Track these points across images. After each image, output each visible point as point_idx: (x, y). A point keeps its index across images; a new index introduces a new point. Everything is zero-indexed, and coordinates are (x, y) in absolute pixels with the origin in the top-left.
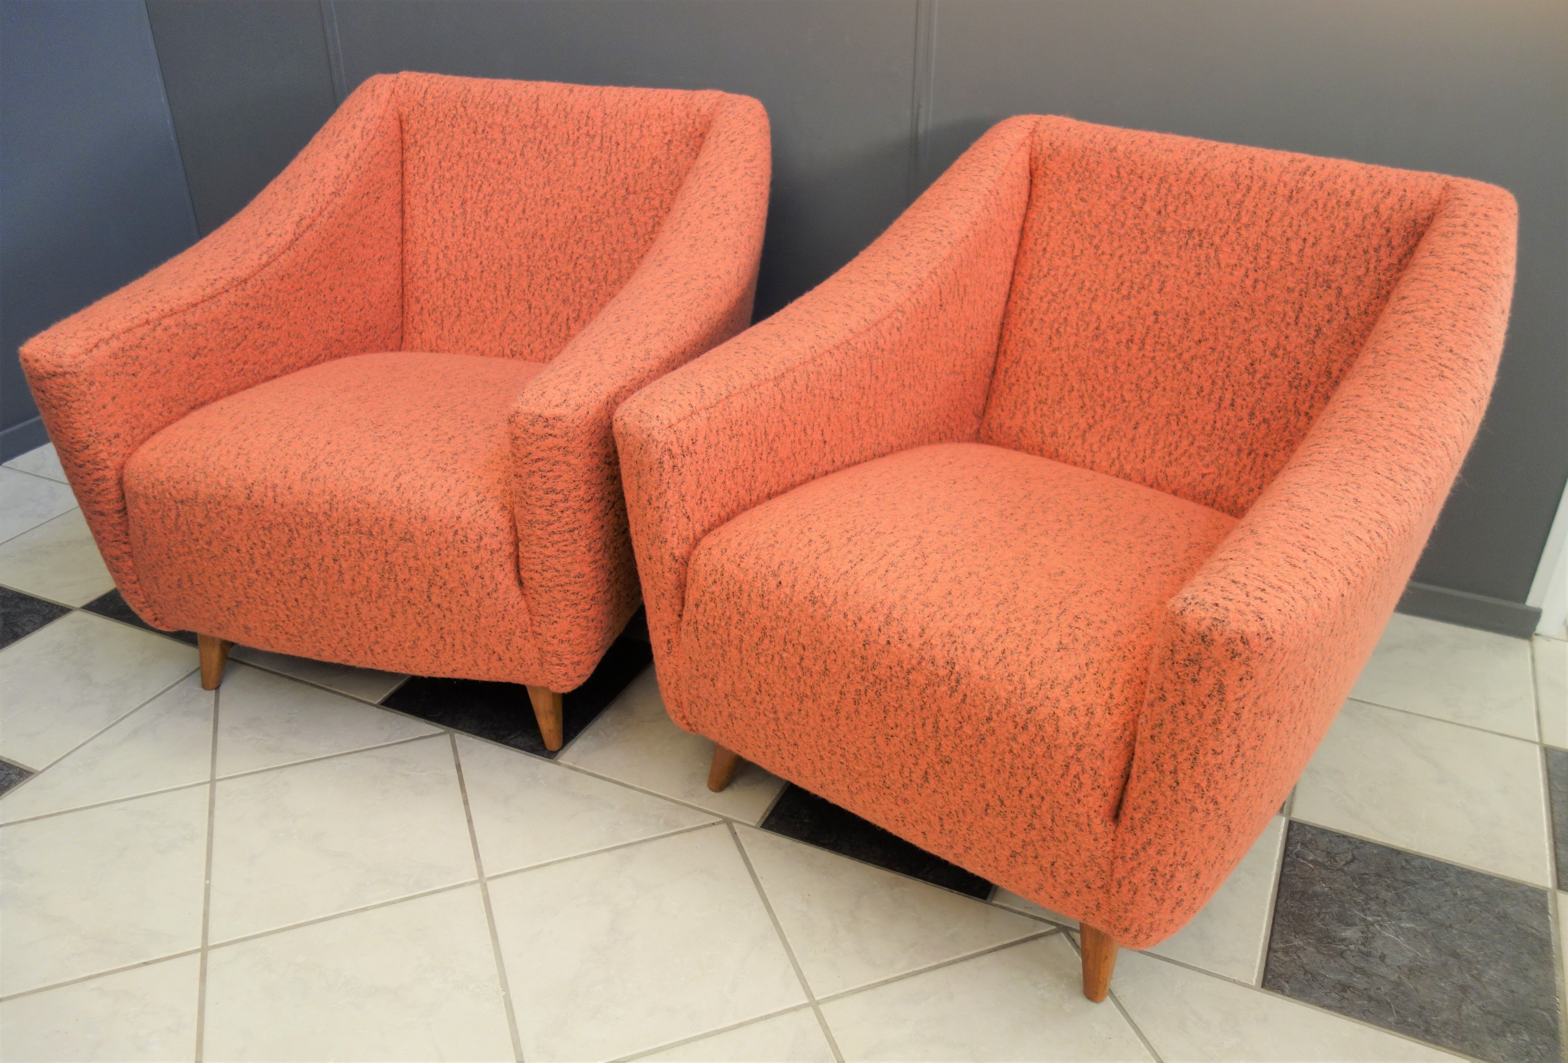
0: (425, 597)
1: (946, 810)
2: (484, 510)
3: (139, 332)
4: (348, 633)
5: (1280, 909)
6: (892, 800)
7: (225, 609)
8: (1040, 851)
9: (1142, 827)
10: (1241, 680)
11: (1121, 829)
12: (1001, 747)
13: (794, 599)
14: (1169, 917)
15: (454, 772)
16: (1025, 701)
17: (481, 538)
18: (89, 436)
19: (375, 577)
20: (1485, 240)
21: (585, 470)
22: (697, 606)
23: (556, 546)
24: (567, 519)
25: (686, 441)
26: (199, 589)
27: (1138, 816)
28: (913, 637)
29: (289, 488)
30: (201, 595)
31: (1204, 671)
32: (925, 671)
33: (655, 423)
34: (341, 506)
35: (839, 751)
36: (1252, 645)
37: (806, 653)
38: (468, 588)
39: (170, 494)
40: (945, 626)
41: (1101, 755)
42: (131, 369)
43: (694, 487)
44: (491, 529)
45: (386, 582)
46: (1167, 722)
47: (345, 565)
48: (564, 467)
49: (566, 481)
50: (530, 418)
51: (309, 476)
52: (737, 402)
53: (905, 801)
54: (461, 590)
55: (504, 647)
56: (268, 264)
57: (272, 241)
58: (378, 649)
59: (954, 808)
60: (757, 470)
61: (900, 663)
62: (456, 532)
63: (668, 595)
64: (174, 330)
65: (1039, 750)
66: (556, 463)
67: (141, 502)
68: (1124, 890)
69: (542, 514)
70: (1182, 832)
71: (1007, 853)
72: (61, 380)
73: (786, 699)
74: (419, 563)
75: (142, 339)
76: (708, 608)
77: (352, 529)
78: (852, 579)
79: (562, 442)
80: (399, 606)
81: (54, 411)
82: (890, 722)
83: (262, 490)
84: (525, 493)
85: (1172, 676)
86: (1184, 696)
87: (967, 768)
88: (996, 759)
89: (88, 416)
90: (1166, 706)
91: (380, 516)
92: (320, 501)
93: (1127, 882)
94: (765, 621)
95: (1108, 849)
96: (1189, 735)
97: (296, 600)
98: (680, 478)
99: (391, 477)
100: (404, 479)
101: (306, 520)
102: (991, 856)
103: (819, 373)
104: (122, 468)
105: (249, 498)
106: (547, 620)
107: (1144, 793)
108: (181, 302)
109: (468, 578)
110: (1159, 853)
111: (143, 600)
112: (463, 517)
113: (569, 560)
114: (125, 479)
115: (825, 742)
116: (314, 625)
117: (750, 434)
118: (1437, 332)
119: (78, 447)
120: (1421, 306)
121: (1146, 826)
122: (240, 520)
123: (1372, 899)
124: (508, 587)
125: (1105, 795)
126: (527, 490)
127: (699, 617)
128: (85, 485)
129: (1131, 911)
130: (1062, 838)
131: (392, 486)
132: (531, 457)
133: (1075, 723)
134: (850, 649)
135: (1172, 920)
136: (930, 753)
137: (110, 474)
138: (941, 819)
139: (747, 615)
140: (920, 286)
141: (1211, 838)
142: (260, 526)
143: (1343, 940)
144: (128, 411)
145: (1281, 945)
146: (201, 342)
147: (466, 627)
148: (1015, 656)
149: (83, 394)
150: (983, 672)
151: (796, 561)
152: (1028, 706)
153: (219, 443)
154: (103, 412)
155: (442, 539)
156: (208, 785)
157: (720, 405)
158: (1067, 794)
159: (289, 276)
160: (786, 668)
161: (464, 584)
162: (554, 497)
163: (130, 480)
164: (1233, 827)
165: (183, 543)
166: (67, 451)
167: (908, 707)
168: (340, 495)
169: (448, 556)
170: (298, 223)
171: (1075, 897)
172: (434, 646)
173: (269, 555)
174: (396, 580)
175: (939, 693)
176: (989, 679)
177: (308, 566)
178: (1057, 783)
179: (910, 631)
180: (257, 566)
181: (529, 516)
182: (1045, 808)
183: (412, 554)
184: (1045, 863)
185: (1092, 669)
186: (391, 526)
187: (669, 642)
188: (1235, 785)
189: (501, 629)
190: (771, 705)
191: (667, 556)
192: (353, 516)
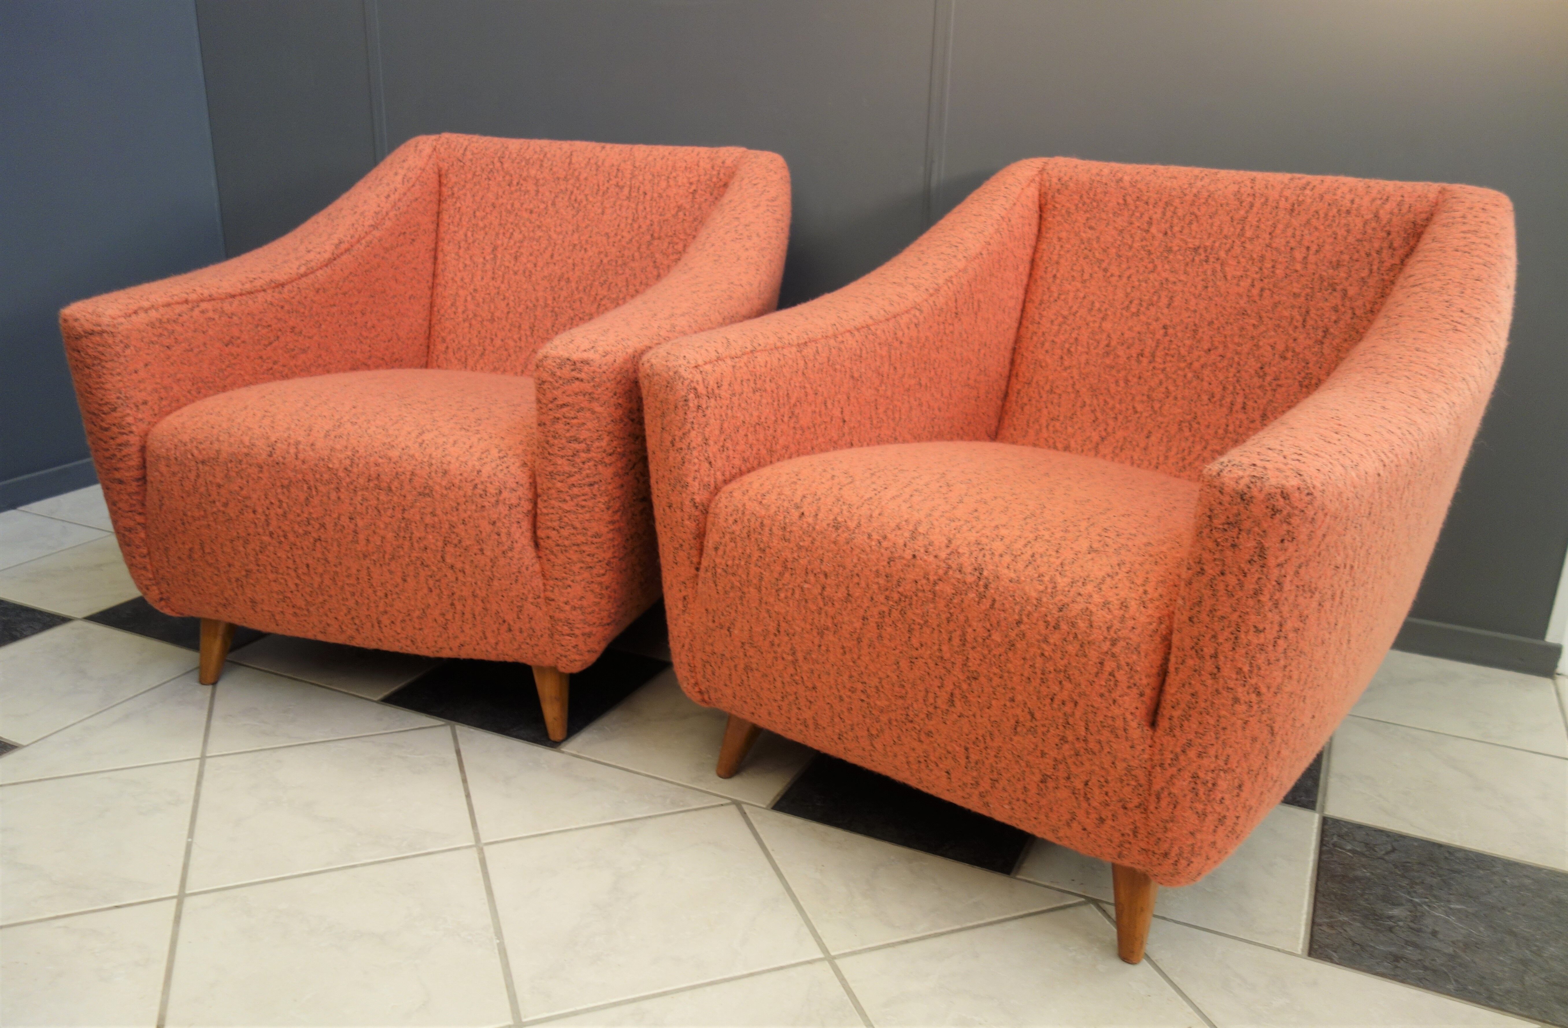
0: (439, 557)
1: (972, 737)
2: (505, 465)
3: (178, 309)
4: (357, 603)
5: (1321, 889)
6: (915, 736)
7: (233, 580)
8: (1073, 768)
9: (1181, 726)
10: (1282, 541)
11: (1159, 732)
12: (1032, 650)
13: (817, 527)
14: (1211, 838)
15: (454, 756)
16: (1058, 598)
17: (500, 492)
18: (118, 398)
19: (390, 535)
20: (1484, 227)
21: (609, 420)
22: (716, 549)
23: (575, 500)
24: (588, 471)
25: (711, 383)
26: (209, 559)
27: (1177, 713)
28: (940, 548)
29: (312, 445)
30: (210, 565)
31: (1244, 534)
32: (953, 581)
33: (681, 361)
35: (860, 686)
36: (1293, 499)
37: (829, 581)
38: (484, 546)
39: (193, 455)
40: (972, 536)
41: (1137, 649)
42: (167, 342)
43: (717, 432)
44: (511, 483)
45: (401, 541)
46: (1206, 597)
47: (360, 523)
48: (588, 414)
49: (589, 430)
50: (558, 361)
51: (333, 434)
52: (761, 358)
53: (929, 734)
54: (475, 549)
55: (515, 616)
56: (305, 275)
57: (311, 256)
58: (385, 620)
59: (980, 732)
60: (779, 431)
61: (926, 577)
62: (475, 486)
63: (686, 546)
64: (210, 314)
65: (1072, 648)
67: (162, 466)
68: (1164, 803)
69: (563, 465)
70: (1224, 729)
71: (1037, 778)
72: (97, 338)
73: (806, 635)
74: (436, 519)
75: (180, 315)
76: (728, 549)
77: (371, 484)
78: (876, 504)
79: (588, 387)
80: (412, 568)
81: (87, 371)
82: (915, 642)
83: (285, 447)
84: (547, 442)
85: (1211, 545)
86: (1224, 565)
87: (996, 681)
88: (1027, 666)
89: (119, 378)
90: (1205, 579)
91: (400, 470)
92: (342, 456)
93: (1166, 793)
94: (787, 554)
95: (1146, 756)
96: (1229, 610)
97: (308, 566)
98: (704, 419)
99: (414, 435)
100: (427, 437)
101: (326, 476)
102: (1019, 786)
103: (840, 349)
104: (146, 435)
105: (270, 455)
106: (560, 584)
107: (1184, 685)
108: (220, 291)
109: (484, 534)
110: (1200, 755)
111: (151, 576)
112: (483, 471)
113: (587, 516)
114: (148, 444)
115: (845, 678)
116: (322, 594)
117: (772, 391)
118: (1446, 298)
119: (105, 409)
120: (1428, 280)
121: (1186, 723)
122: (259, 479)
123: (1417, 884)
124: (523, 546)
125: (1142, 695)
126: (550, 439)
127: (718, 560)
128: (108, 450)
129: (1171, 830)
130: (1096, 748)
131: (415, 442)
132: (557, 402)
133: (1110, 617)
134: (874, 569)
135: (1214, 843)
136: (957, 671)
137: (134, 439)
138: (966, 749)
139: (767, 550)
140: (937, 290)
141: (1254, 739)
142: (279, 484)
143: (1390, 918)
144: (159, 381)
145: (1325, 920)
146: (235, 332)
147: (478, 592)
148: (1045, 559)
149: (118, 355)
150: (1013, 575)
151: (819, 493)
152: (1060, 604)
153: (246, 408)
154: (134, 376)
156: (198, 761)
157: (745, 358)
158: (1102, 695)
159: (324, 290)
160: (806, 601)
161: (480, 541)
162: (576, 446)
163: (154, 444)
164: (1276, 727)
165: (199, 506)
166: (94, 414)
167: (934, 622)
168: (362, 451)
169: (465, 511)
170: (337, 246)
171: (1110, 822)
172: (443, 615)
173: (285, 515)
174: (411, 538)
175: (966, 602)
176: (1018, 582)
177: (323, 526)
178: (1091, 683)
179: (936, 543)
180: (271, 529)
181: (550, 469)
182: (1078, 714)
183: (429, 510)
184: (1078, 784)
185: (1124, 569)
186: (410, 480)
187: (685, 598)
188: (1278, 674)
189: (513, 594)
190: (789, 646)
191: (687, 502)
192: (374, 471)
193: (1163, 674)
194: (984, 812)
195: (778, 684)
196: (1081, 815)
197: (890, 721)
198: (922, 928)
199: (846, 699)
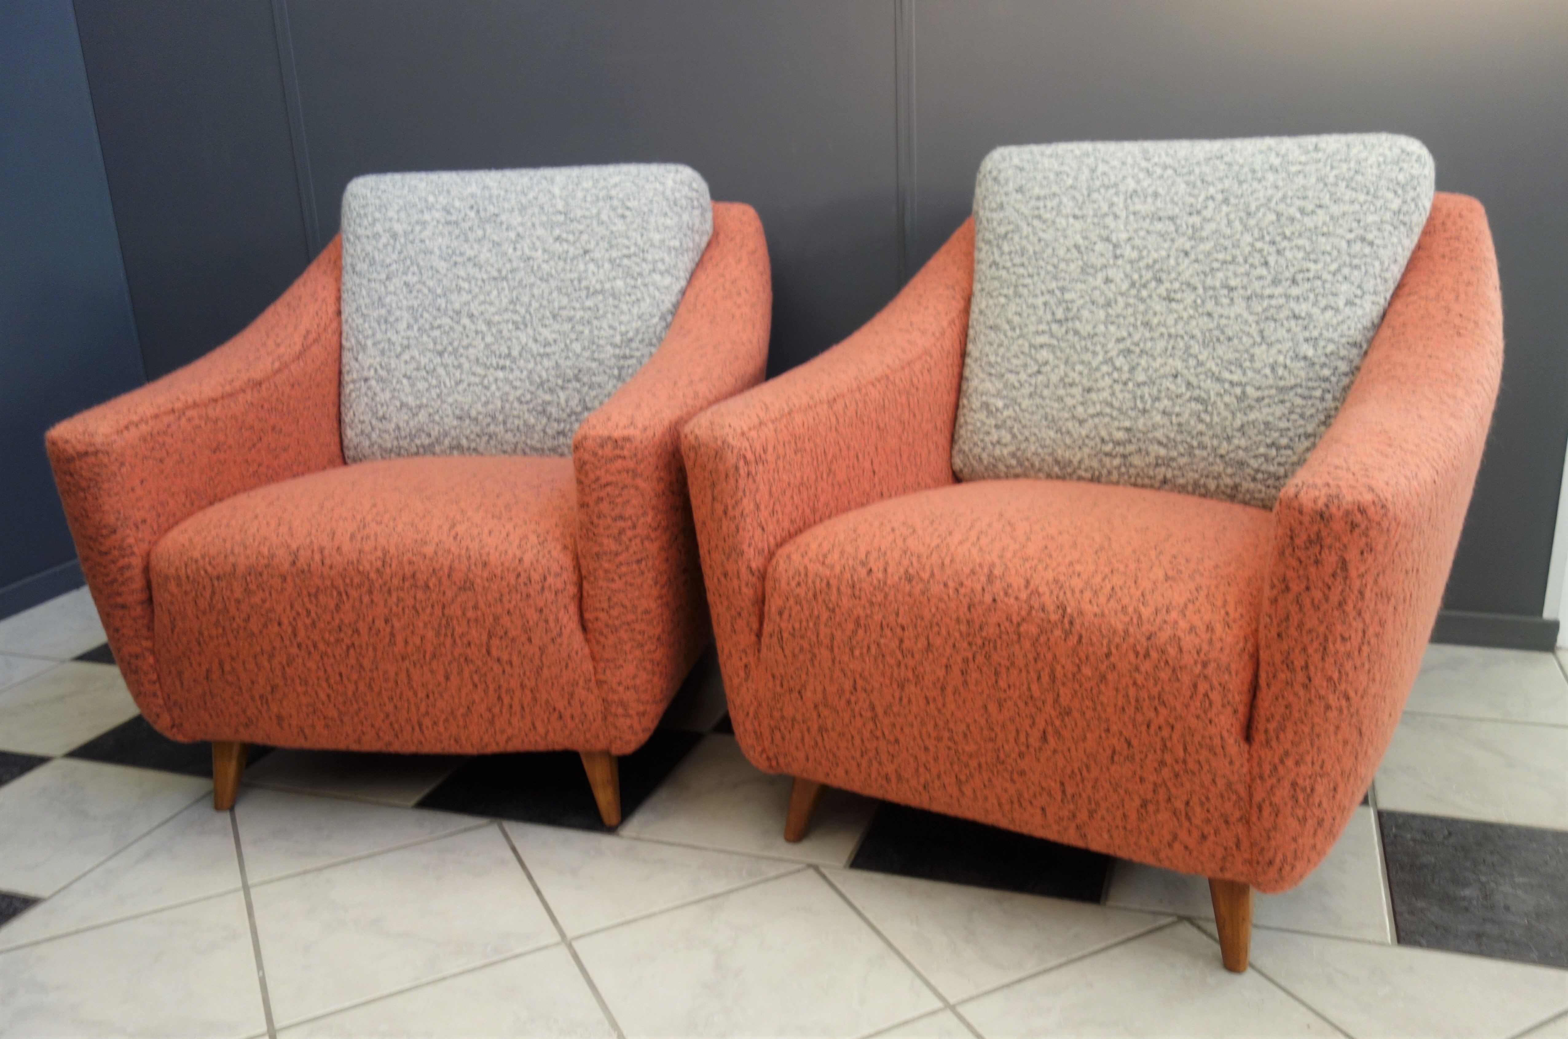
0: (484, 651)
1: (1068, 771)
2: (546, 550)
3: (166, 420)
4: (396, 707)
5: (1393, 880)
6: (1007, 776)
7: (258, 697)
8: (1173, 790)
9: (1277, 738)
10: (1362, 553)
11: (1256, 745)
12: (1124, 680)
13: (888, 581)
14: (1312, 841)
15: (510, 855)
16: (1144, 629)
17: (545, 578)
18: (117, 519)
19: (430, 634)
21: (652, 494)
22: (780, 614)
23: (624, 580)
24: (635, 548)
25: (758, 448)
26: (230, 678)
27: (1272, 726)
28: (1019, 589)
29: (338, 549)
30: (230, 683)
31: (1326, 550)
32: (1037, 620)
33: (727, 430)
34: (395, 562)
35: (946, 734)
36: (1369, 513)
37: (906, 633)
38: (532, 635)
39: (206, 572)
40: (1050, 575)
41: (1228, 669)
42: (159, 455)
43: (767, 496)
44: (555, 568)
45: (442, 639)
46: (1293, 613)
47: (397, 625)
48: (632, 491)
49: (634, 506)
50: (598, 440)
51: (358, 536)
52: (798, 418)
53: (1022, 773)
54: (524, 638)
55: (566, 702)
56: (279, 370)
57: (281, 350)
58: (427, 722)
59: (1076, 766)
61: (1009, 619)
62: (519, 575)
63: (745, 614)
64: (196, 421)
65: (1165, 674)
66: (625, 487)
67: (173, 587)
68: (1266, 813)
69: (610, 544)
70: (1318, 735)
71: (1137, 802)
72: (91, 459)
73: (885, 690)
74: (479, 613)
75: (169, 426)
76: (793, 612)
77: (407, 584)
78: (945, 550)
79: (631, 464)
80: (455, 665)
81: (81, 494)
82: (1003, 684)
83: (308, 554)
84: (592, 523)
85: (1294, 563)
86: (1308, 580)
87: (1089, 714)
88: (1120, 696)
89: (116, 498)
90: (1291, 596)
91: (438, 566)
92: (372, 558)
93: (1267, 803)
94: (859, 611)
95: (1245, 770)
96: (1317, 622)
97: (341, 675)
98: (754, 485)
99: (446, 528)
100: (461, 529)
101: (356, 580)
102: (1119, 814)
103: (865, 402)
104: (148, 554)
105: (294, 564)
106: (612, 664)
107: (1277, 699)
108: (201, 395)
109: (531, 623)
110: (1297, 763)
111: (161, 703)
112: (525, 558)
113: (636, 593)
114: (152, 564)
115: (930, 727)
116: (357, 702)
117: (811, 450)
119: (104, 532)
121: (1282, 736)
122: (283, 589)
124: (572, 631)
125: (1235, 711)
126: (594, 519)
127: (783, 625)
129: (1274, 838)
130: (1196, 768)
131: (448, 536)
132: (600, 482)
133: (1198, 640)
134: (954, 616)
135: (1315, 846)
136: (1048, 709)
137: (137, 562)
138: (1062, 783)
139: (837, 610)
141: (1345, 742)
142: (305, 593)
144: (155, 496)
145: (1405, 908)
146: (221, 437)
147: (526, 682)
148: (1125, 591)
149: (114, 474)
150: (1096, 609)
151: (883, 548)
152: (1147, 634)
153: (256, 517)
154: (131, 494)
155: (504, 583)
156: (243, 891)
157: (784, 420)
158: (1198, 717)
159: (299, 384)
160: (883, 656)
161: (527, 630)
162: (621, 524)
163: (158, 564)
164: (1364, 729)
165: (217, 624)
166: (91, 538)
167: (1020, 662)
168: (393, 550)
169: (510, 602)
171: (1212, 838)
172: (490, 710)
173: (314, 624)
174: (452, 635)
175: (1052, 640)
176: (1103, 615)
177: (357, 631)
178: (1187, 706)
179: (1015, 585)
180: (299, 639)
181: (596, 549)
182: (1175, 737)
183: (471, 604)
184: (1179, 805)
185: (1203, 593)
186: (449, 576)
187: (746, 666)
188: (1363, 678)
189: (564, 680)
190: (868, 702)
191: (744, 570)
192: (408, 570)
193: (1254, 689)
194: (1080, 844)
195: (857, 741)
196: (1183, 835)
197: (980, 765)
198: (1031, 966)
199: (932, 749)
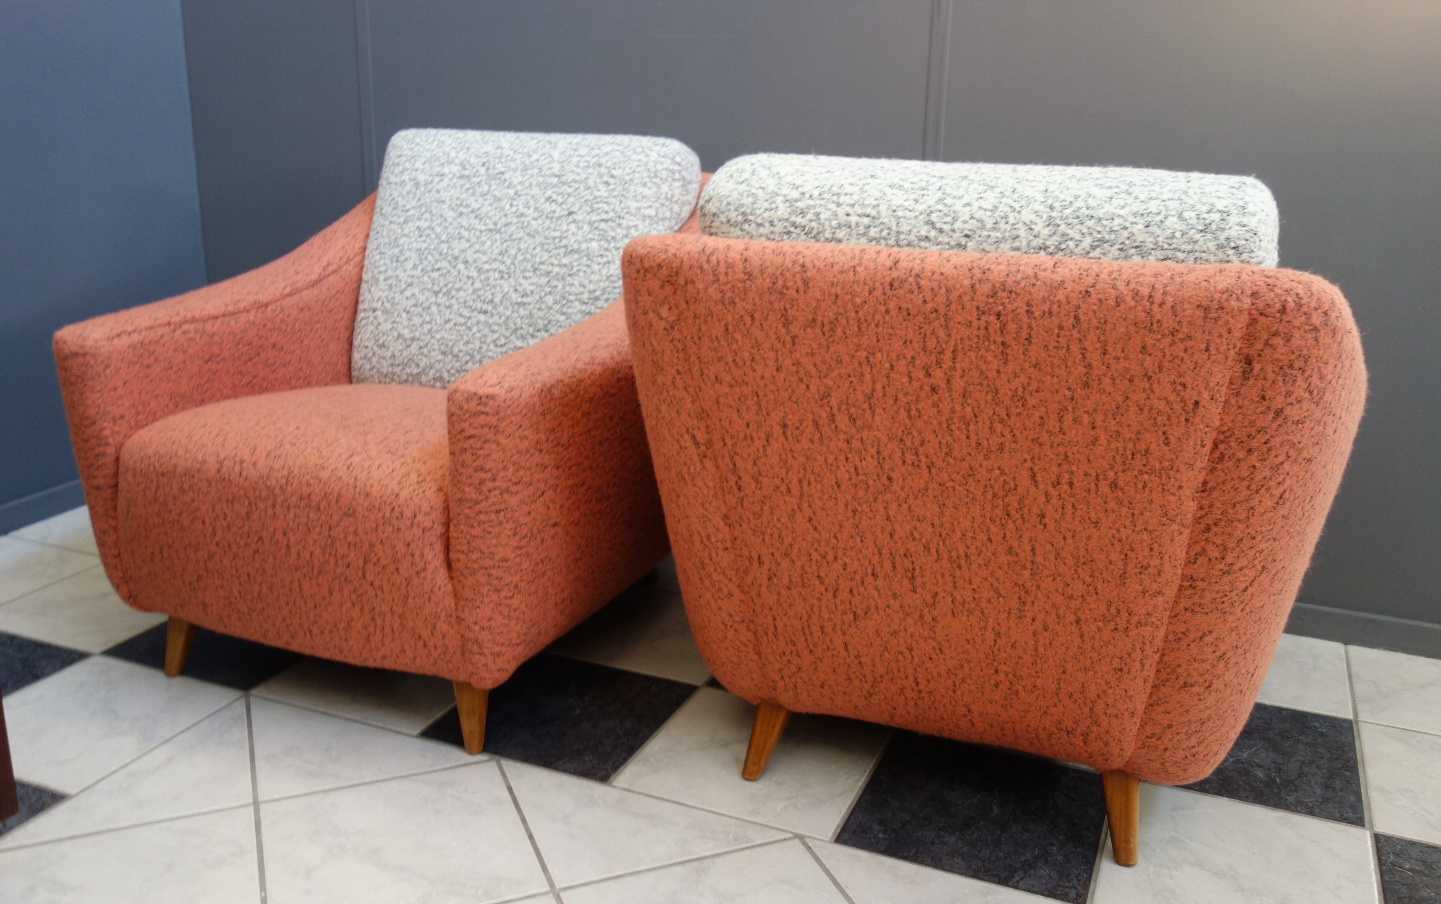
0: (360, 573)
2: (421, 490)
3: (160, 331)
4: (291, 612)
17: (415, 516)
18: (97, 413)
19: (318, 551)
23: (482, 527)
24: (494, 500)
26: (167, 563)
29: (255, 463)
30: (168, 568)
34: (296, 481)
38: (400, 566)
39: (155, 468)
42: (146, 361)
44: (426, 507)
45: (327, 557)
47: (292, 539)
48: (494, 446)
49: (495, 460)
50: (466, 395)
51: (273, 454)
54: (392, 568)
55: (430, 633)
56: (290, 295)
57: (299, 277)
58: (316, 630)
62: (393, 509)
64: (192, 335)
67: (130, 477)
69: (471, 493)
72: (80, 360)
74: (358, 539)
75: (162, 337)
77: (303, 504)
79: (493, 420)
80: (337, 582)
81: (72, 388)
83: (231, 464)
84: (457, 471)
89: (99, 395)
91: (329, 491)
92: (279, 475)
97: (249, 575)
99: (344, 457)
100: (356, 459)
101: (264, 494)
104: (120, 447)
106: (470, 604)
108: (203, 313)
109: (399, 555)
112: (401, 495)
114: (121, 455)
116: (261, 602)
119: (87, 422)
122: (208, 492)
124: (436, 568)
126: (459, 467)
131: (344, 465)
132: (464, 434)
137: (111, 451)
142: (224, 498)
144: (137, 397)
146: (216, 350)
147: (395, 608)
149: (99, 374)
153: (205, 425)
154: (113, 393)
159: (309, 309)
161: (395, 561)
162: (482, 475)
163: (125, 456)
165: (159, 515)
166: (77, 426)
168: (296, 471)
169: (383, 532)
170: (325, 268)
172: (366, 628)
173: (229, 526)
174: (336, 555)
177: (261, 539)
180: (217, 539)
181: (459, 495)
183: (352, 529)
186: (337, 500)
189: (427, 611)
192: (305, 490)
